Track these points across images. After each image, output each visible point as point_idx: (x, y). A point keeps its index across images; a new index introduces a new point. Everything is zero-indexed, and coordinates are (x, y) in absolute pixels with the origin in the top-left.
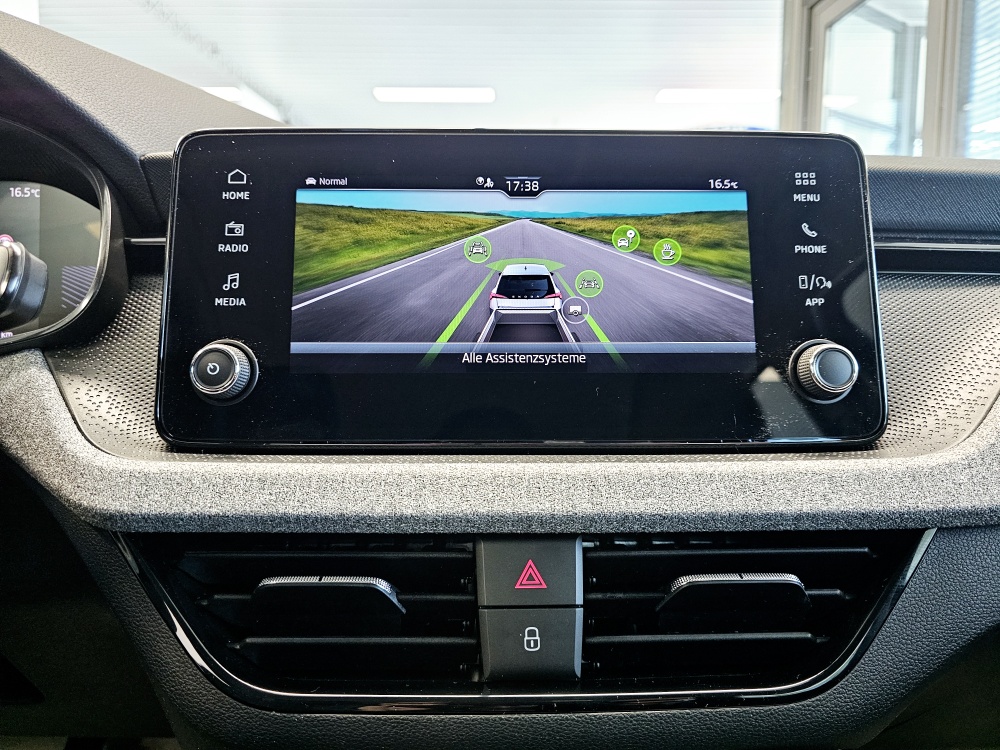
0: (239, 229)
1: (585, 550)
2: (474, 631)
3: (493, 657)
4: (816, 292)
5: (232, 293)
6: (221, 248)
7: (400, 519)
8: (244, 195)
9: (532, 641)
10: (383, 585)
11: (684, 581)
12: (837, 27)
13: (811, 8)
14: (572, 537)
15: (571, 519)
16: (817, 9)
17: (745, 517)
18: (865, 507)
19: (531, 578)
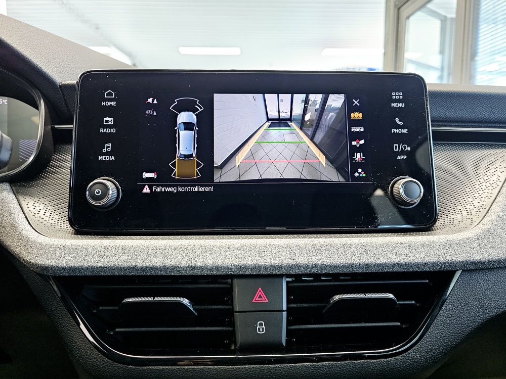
1: (288, 282)
2: (232, 324)
3: (242, 336)
4: (402, 153)
5: (107, 154)
6: (102, 130)
7: (194, 268)
8: (113, 104)
9: (261, 328)
10: (186, 301)
11: (337, 297)
12: (412, 18)
13: (399, 9)
14: (281, 276)
15: (280, 267)
16: (402, 9)
17: (367, 265)
18: (427, 260)
19: (260, 297)
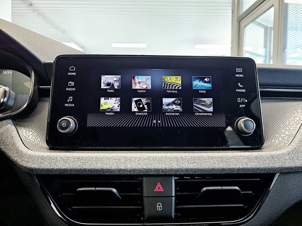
0: (73, 84)
1: (175, 180)
2: (142, 204)
3: (148, 212)
4: (243, 103)
5: (70, 103)
6: (67, 89)
7: (120, 170)
8: (74, 74)
9: (159, 207)
10: (114, 190)
11: (205, 189)
12: (247, 27)
13: (240, 22)
14: (171, 176)
15: (171, 170)
16: (243, 23)
17: (223, 169)
18: (258, 166)
19: (159, 188)
